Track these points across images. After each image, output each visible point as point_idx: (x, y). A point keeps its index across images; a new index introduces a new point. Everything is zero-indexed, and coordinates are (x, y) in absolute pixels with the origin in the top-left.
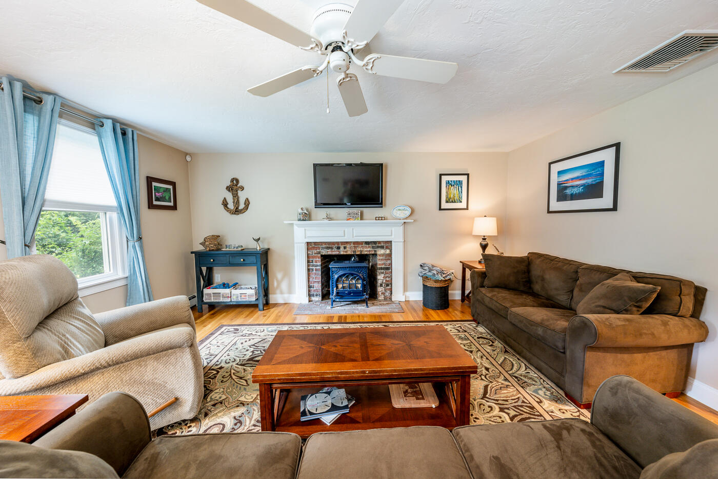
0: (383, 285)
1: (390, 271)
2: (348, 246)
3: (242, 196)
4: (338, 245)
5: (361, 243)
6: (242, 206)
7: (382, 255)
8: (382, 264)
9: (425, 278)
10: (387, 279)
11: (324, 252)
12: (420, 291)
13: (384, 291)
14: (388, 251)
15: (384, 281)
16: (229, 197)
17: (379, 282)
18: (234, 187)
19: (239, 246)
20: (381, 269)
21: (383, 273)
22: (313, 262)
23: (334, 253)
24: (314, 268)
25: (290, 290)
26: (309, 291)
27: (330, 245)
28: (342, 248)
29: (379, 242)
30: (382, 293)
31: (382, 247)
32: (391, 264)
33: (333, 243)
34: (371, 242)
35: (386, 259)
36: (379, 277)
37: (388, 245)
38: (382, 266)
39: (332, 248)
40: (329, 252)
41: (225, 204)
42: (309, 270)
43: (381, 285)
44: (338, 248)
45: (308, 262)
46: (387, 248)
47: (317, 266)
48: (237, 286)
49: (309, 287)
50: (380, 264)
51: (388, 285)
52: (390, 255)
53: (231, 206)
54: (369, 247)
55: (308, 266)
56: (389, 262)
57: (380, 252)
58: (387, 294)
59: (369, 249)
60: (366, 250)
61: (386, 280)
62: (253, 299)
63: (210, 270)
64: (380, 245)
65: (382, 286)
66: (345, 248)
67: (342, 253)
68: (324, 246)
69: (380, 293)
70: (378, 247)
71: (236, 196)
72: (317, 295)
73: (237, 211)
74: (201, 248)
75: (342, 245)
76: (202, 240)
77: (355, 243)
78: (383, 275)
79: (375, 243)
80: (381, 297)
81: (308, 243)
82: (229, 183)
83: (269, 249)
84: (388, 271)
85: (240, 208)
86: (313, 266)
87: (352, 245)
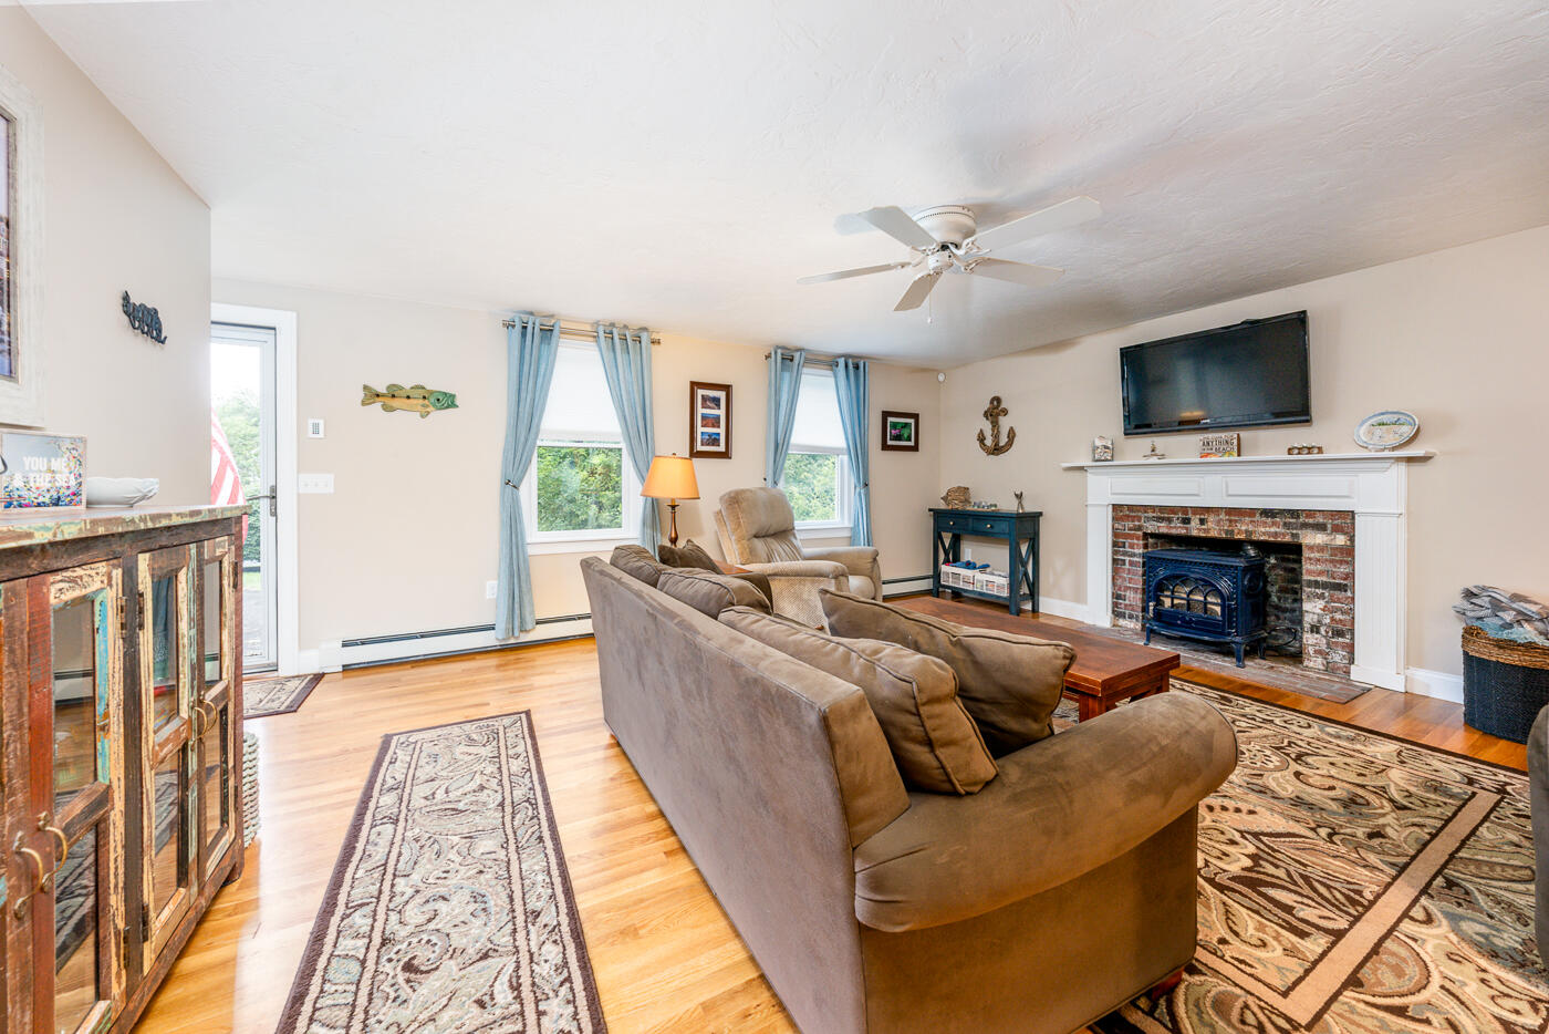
0: (1322, 630)
1: (1349, 594)
2: (1211, 518)
3: (1005, 423)
4: (1185, 514)
5: (1251, 512)
6: (1003, 441)
7: (1321, 548)
8: (1321, 573)
9: (1470, 634)
10: (1338, 616)
11: (1151, 527)
12: (1452, 672)
13: (1324, 647)
14: (1341, 540)
15: (1328, 621)
16: (987, 427)
17: (1308, 619)
18: (995, 411)
19: (991, 505)
20: (1316, 584)
21: (1321, 597)
22: (1124, 547)
23: (1174, 531)
24: (1127, 559)
25: (1079, 596)
26: (1115, 605)
27: (1164, 513)
28: (1195, 523)
29: (1311, 513)
30: (1319, 652)
31: (1321, 528)
32: (1351, 576)
33: (1173, 510)
34: (1282, 512)
35: (1332, 561)
36: (1307, 606)
37: (1344, 521)
38: (1319, 579)
39: (1169, 520)
40: (1163, 528)
41: (981, 439)
42: (1115, 561)
43: (1315, 629)
44: (1186, 521)
45: (1115, 544)
46: (1337, 529)
47: (1134, 555)
48: (988, 570)
49: (1117, 596)
50: (1310, 572)
51: (1339, 633)
52: (1348, 552)
53: (989, 442)
54: (1274, 524)
55: (1115, 553)
56: (1343, 569)
57: (1311, 539)
58: (1338, 657)
59: (1272, 530)
60: (1265, 531)
61: (1332, 619)
62: (1005, 593)
63: (956, 540)
64: (1311, 521)
65: (1318, 632)
66: (1202, 522)
67: (1195, 533)
68: (1151, 515)
69: (1311, 650)
70: (1305, 526)
71: (995, 424)
72: (1131, 617)
73: (997, 450)
74: (942, 506)
75: (1194, 514)
76: (944, 494)
77: (1230, 511)
78: (1321, 604)
79: (1294, 513)
80: (1315, 663)
81: (1115, 507)
82: (987, 405)
83: (1041, 514)
84: (1341, 595)
85: (1002, 444)
86: (1125, 554)
87: (1222, 516)
